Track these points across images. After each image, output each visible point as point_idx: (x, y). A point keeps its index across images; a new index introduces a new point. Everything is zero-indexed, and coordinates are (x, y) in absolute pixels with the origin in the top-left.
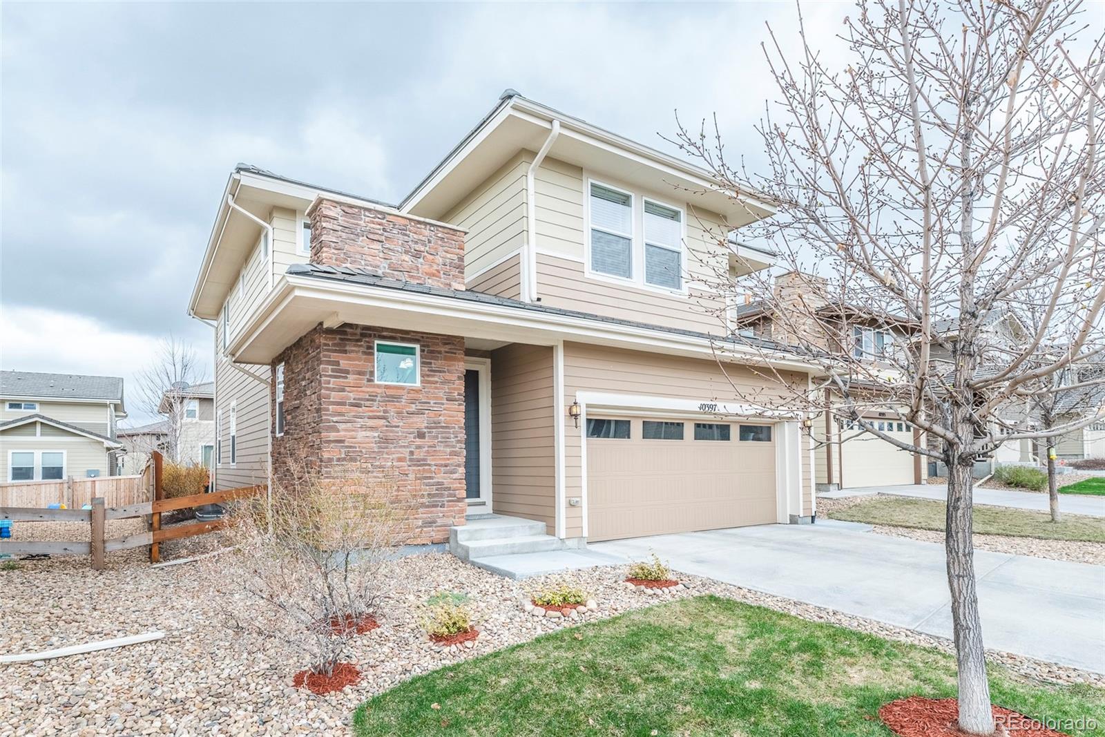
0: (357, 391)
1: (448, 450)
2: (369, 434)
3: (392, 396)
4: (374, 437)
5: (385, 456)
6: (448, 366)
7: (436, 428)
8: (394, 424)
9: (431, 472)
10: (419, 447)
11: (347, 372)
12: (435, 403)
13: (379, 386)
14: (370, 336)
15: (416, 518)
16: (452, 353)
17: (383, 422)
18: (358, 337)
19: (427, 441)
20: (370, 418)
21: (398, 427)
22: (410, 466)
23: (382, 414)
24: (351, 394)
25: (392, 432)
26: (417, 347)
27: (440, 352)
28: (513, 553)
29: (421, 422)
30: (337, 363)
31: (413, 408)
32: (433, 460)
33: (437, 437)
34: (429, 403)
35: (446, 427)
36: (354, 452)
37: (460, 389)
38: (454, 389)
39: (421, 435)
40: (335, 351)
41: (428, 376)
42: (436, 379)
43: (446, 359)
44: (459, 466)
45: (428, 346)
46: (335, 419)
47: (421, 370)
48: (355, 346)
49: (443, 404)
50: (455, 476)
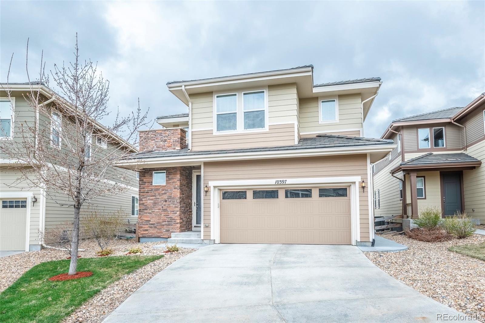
0: (148, 188)
1: (174, 206)
2: (151, 201)
3: (157, 189)
4: (152, 202)
5: (155, 208)
6: (174, 177)
7: (170, 198)
8: (158, 198)
9: (169, 213)
10: (165, 205)
11: (145, 182)
12: (170, 190)
13: (153, 186)
14: (151, 170)
15: (163, 229)
16: (176, 172)
17: (154, 197)
18: (148, 171)
19: (167, 203)
20: (151, 196)
21: (159, 199)
22: (162, 211)
23: (154, 195)
24: (146, 189)
25: (157, 200)
26: (165, 171)
27: (172, 172)
28: (183, 243)
29: (165, 197)
30: (143, 180)
31: (163, 192)
32: (169, 209)
33: (170, 202)
34: (168, 190)
35: (173, 198)
36: (146, 207)
37: (178, 184)
38: (176, 185)
39: (166, 201)
40: (142, 177)
41: (168, 181)
42: (170, 182)
43: (174, 174)
44: (178, 211)
45: (168, 171)
46: (141, 197)
47: (166, 179)
48: (147, 174)
49: (172, 190)
50: (176, 215)
